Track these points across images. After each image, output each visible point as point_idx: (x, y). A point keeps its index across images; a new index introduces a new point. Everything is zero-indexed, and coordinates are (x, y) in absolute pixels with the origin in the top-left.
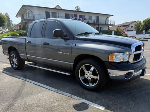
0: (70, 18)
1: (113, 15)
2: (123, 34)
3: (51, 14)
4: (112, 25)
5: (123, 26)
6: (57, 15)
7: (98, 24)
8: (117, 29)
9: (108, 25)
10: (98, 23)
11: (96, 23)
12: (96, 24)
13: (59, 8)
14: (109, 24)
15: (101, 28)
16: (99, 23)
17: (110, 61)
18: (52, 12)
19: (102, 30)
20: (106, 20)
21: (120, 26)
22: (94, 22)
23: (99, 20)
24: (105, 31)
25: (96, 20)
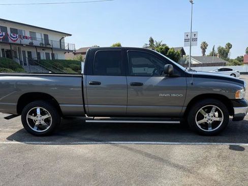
1: (71, 35)
4: (72, 51)
9: (64, 50)
10: (48, 46)
12: (45, 47)
17: (236, 98)
19: (55, 58)
22: (42, 44)
23: (49, 41)
25: (44, 40)
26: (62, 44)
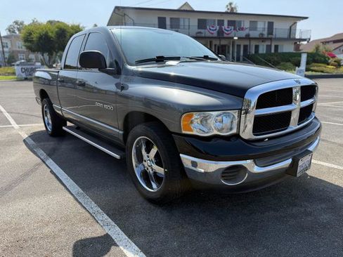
0: (208, 27)
1: (307, 18)
2: (331, 60)
3: (168, 22)
4: (305, 40)
5: (335, 42)
6: (182, 23)
7: (271, 39)
8: (317, 48)
9: (295, 39)
10: (270, 36)
11: (266, 36)
12: (265, 38)
13: (188, 9)
14: (297, 37)
15: (276, 47)
16: (274, 37)
17: (184, 132)
18: (171, 19)
19: (279, 51)
20: (291, 30)
21: (325, 42)
22: (262, 34)
23: (274, 30)
24: (286, 53)
25: (266, 30)
26: (292, 31)
